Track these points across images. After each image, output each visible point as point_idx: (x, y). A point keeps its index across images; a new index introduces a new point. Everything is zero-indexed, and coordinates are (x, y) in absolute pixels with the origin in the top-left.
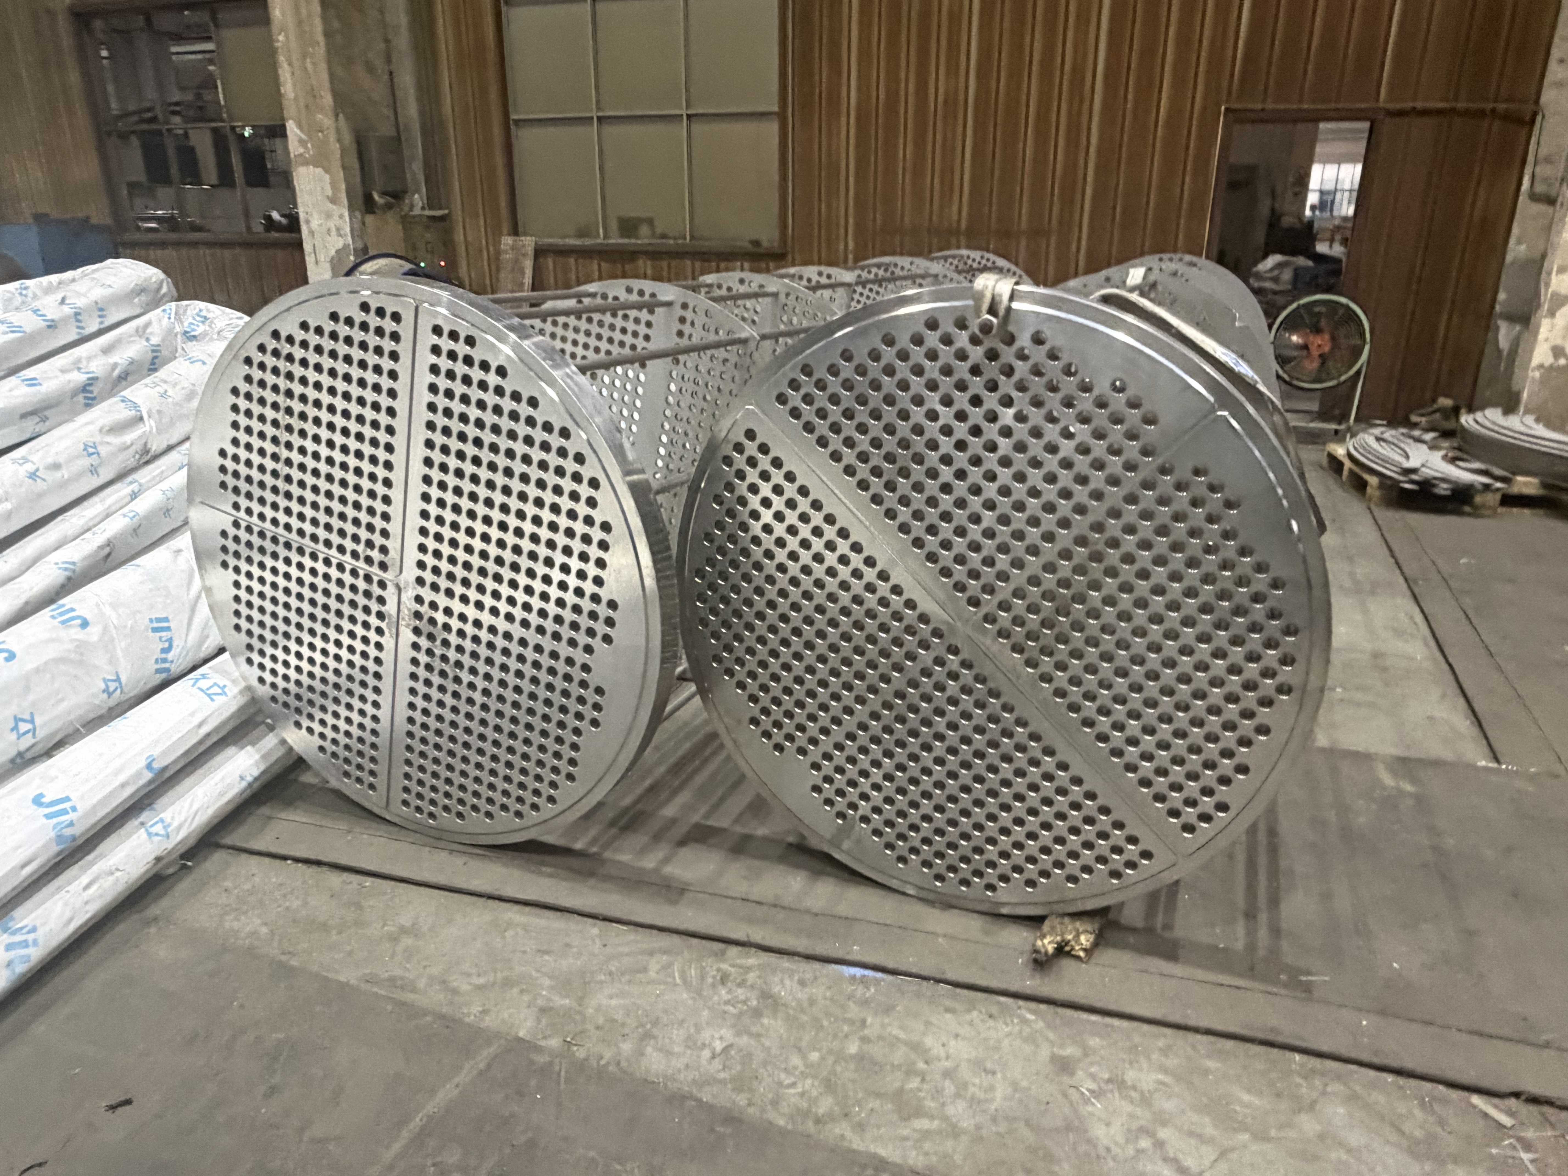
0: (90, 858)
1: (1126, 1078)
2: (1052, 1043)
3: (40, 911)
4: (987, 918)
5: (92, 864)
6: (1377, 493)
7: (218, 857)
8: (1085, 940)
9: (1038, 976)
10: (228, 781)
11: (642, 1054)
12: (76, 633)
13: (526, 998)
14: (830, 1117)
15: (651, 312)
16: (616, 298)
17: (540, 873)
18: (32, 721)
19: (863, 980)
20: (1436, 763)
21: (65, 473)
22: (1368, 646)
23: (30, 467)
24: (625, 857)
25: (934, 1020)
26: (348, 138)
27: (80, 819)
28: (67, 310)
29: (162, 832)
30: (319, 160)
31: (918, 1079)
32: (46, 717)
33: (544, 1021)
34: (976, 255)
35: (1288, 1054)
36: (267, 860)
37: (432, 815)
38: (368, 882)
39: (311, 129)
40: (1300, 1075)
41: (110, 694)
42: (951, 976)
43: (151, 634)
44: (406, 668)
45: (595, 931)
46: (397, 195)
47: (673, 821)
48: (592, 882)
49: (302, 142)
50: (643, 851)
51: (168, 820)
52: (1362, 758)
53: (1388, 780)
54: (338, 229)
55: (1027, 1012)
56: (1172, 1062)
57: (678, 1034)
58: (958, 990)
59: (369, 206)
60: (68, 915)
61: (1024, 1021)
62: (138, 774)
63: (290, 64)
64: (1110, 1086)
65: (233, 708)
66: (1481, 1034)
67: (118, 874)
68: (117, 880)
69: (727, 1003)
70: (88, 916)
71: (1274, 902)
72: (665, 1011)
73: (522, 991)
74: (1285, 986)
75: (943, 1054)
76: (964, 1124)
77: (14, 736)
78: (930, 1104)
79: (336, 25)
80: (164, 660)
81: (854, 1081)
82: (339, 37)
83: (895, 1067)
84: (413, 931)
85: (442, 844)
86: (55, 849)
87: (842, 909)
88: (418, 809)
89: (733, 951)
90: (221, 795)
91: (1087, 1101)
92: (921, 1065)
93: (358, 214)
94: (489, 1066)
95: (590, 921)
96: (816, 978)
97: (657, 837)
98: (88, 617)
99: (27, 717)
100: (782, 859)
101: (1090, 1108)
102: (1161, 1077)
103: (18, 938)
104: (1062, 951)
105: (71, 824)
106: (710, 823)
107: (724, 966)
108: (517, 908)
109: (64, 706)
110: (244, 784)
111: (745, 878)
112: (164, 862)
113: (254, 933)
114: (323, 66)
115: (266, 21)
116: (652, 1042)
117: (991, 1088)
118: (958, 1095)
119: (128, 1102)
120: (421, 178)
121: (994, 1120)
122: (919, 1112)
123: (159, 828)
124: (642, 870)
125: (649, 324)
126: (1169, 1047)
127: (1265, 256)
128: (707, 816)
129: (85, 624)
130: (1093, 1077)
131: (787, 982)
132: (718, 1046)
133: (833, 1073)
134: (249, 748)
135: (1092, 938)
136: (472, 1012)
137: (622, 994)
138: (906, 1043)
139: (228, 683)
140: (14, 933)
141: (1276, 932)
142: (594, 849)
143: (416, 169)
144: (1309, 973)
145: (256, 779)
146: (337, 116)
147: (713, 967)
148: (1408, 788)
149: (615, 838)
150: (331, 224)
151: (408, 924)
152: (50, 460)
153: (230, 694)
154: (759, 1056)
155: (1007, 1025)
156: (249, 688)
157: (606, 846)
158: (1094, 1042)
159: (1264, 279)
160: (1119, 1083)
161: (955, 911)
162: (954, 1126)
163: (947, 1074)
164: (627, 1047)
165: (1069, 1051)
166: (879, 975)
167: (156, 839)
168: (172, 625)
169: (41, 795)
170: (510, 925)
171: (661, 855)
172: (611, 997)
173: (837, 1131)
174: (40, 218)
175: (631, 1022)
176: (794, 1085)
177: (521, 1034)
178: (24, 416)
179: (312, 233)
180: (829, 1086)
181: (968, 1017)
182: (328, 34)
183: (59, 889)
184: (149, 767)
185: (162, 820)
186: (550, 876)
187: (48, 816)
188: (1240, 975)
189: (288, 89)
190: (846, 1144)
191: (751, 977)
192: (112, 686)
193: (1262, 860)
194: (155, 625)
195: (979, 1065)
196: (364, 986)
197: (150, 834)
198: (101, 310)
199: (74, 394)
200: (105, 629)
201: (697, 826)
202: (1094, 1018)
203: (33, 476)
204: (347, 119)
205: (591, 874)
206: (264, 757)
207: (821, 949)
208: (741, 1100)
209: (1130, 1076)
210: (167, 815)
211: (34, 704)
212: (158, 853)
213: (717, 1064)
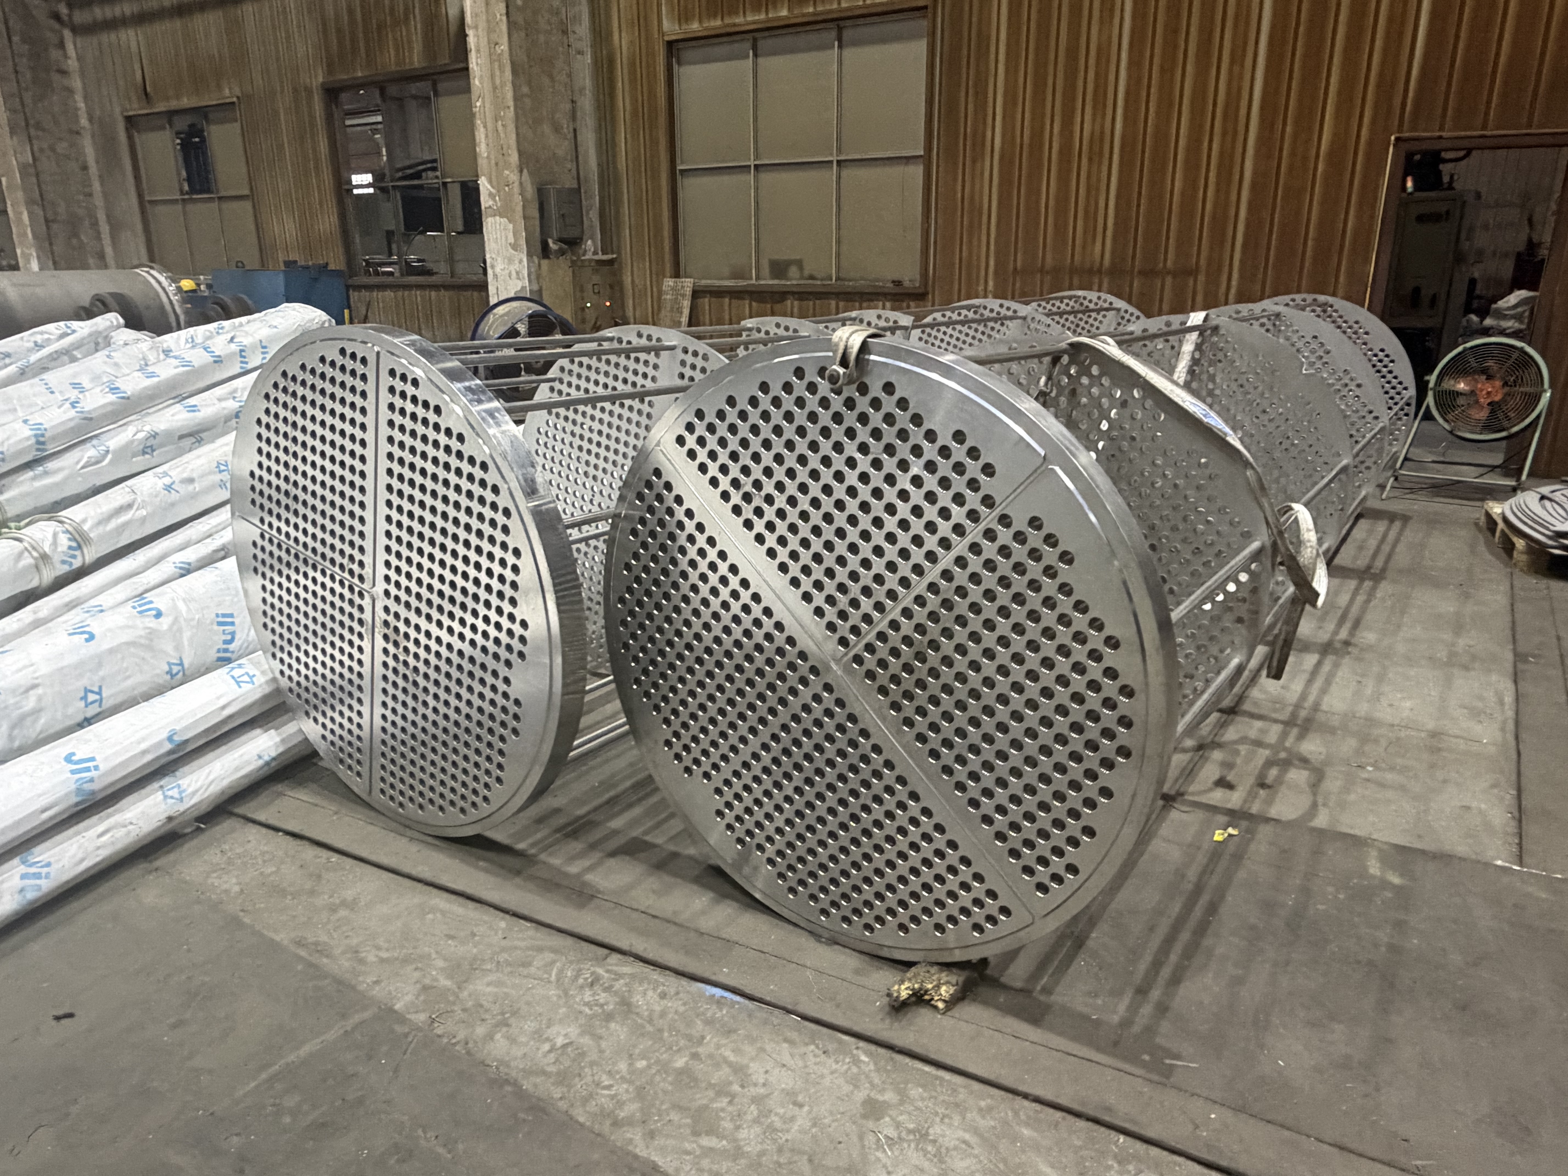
0: (110, 810)
1: (931, 1131)
2: (873, 1086)
3: (57, 849)
4: (867, 958)
5: (109, 816)
6: (1524, 558)
7: (228, 824)
8: (945, 991)
9: (888, 1021)
10: (246, 758)
11: (492, 1038)
12: (152, 623)
13: (417, 974)
14: (629, 1122)
15: (657, 355)
16: (629, 342)
17: (477, 867)
18: (99, 693)
19: (720, 1002)
20: (1443, 858)
21: (197, 486)
22: (1431, 725)
23: (167, 481)
24: (556, 861)
25: (769, 1047)
26: (530, 191)
27: (100, 777)
28: (233, 347)
29: (177, 796)
30: (504, 212)
31: (726, 1100)
32: (112, 691)
33: (422, 998)
34: (1093, 295)
35: (1113, 1134)
36: (264, 830)
37: (401, 805)
38: (335, 858)
39: (500, 184)
40: (1115, 1157)
41: (173, 676)
42: (801, 1009)
43: (216, 627)
44: (379, 670)
45: (503, 924)
46: (572, 243)
47: (615, 833)
48: (518, 880)
49: (491, 195)
50: (572, 859)
51: (184, 787)
52: (1358, 842)
53: (1374, 868)
54: (517, 273)
55: (863, 1054)
56: (985, 1123)
57: (530, 1026)
58: (807, 1023)
59: (545, 252)
60: (80, 855)
61: (856, 1061)
62: (160, 744)
63: (485, 127)
64: (911, 1137)
65: (258, 695)
66: (1342, 1148)
67: (131, 827)
68: (129, 832)
69: (587, 1004)
70: (98, 859)
71: (1175, 980)
72: (528, 1003)
73: (416, 969)
74: (1144, 1065)
75: (761, 1081)
76: (747, 1149)
77: (82, 704)
78: (727, 1125)
79: (525, 90)
80: (226, 651)
81: (665, 1092)
82: (527, 101)
83: (710, 1086)
84: (351, 905)
85: (409, 833)
86: (75, 799)
87: (728, 933)
88: (392, 798)
89: (615, 958)
90: (237, 769)
91: (879, 1146)
92: (736, 1088)
93: (536, 260)
94: (354, 1029)
95: (501, 914)
96: (677, 993)
97: (593, 847)
98: (163, 609)
99: (96, 689)
100: (697, 880)
101: (879, 1154)
102: (967, 1136)
103: (33, 870)
104: (919, 999)
105: (92, 780)
106: (648, 838)
107: (600, 971)
108: (446, 895)
109: (129, 683)
110: (261, 762)
111: (654, 892)
112: (177, 821)
113: (226, 891)
114: (511, 127)
115: (467, 90)
116: (504, 1029)
117: (793, 1119)
118: (756, 1121)
119: (70, 1015)
120: (597, 224)
121: (780, 1150)
122: (712, 1131)
123: (174, 793)
124: (566, 875)
125: (656, 367)
126: (990, 1109)
127: (1510, 292)
128: (646, 833)
129: (159, 615)
130: (898, 1125)
131: (650, 993)
132: (560, 1041)
133: (651, 1083)
134: (272, 731)
135: (952, 990)
136: (365, 982)
137: (499, 983)
138: (730, 1064)
139: (257, 673)
140: (30, 866)
141: (1162, 1009)
142: (533, 851)
143: (592, 217)
144: (1178, 1057)
145: (274, 759)
146: (521, 171)
147: (589, 970)
148: (1396, 880)
149: (557, 842)
150: (513, 268)
151: (350, 898)
152: (185, 475)
153: (257, 683)
154: (593, 1056)
155: (837, 1062)
156: (274, 680)
157: (545, 849)
158: (915, 1092)
159: (1505, 317)
160: (921, 1135)
161: (837, 947)
162: (739, 1148)
163: (757, 1100)
164: (480, 1030)
165: (889, 1096)
166: (738, 998)
167: (170, 801)
168: (237, 621)
169: (73, 754)
170: (433, 910)
171: (587, 863)
172: (489, 984)
173: (629, 1135)
174: (290, 264)
175: (496, 1009)
176: (609, 1087)
177: (397, 1007)
178: (181, 437)
179: (495, 276)
180: (640, 1093)
181: (803, 1049)
182: (517, 98)
183: (78, 833)
184: (170, 739)
185: (179, 786)
186: (486, 871)
187: (73, 772)
188: (1099, 1049)
189: (482, 149)
190: (630, 1148)
191: (619, 985)
192: (175, 669)
193: (1185, 936)
194: (221, 619)
195: (792, 1098)
196: (292, 948)
197: (166, 797)
198: (264, 347)
199: (227, 420)
200: (176, 620)
201: (635, 839)
202: (927, 1068)
203: (168, 488)
204: (530, 174)
205: (518, 873)
206: (283, 741)
207: (692, 966)
208: (557, 1093)
209: (936, 1130)
210: (184, 782)
211: (103, 679)
212: (170, 813)
213: (552, 1057)
